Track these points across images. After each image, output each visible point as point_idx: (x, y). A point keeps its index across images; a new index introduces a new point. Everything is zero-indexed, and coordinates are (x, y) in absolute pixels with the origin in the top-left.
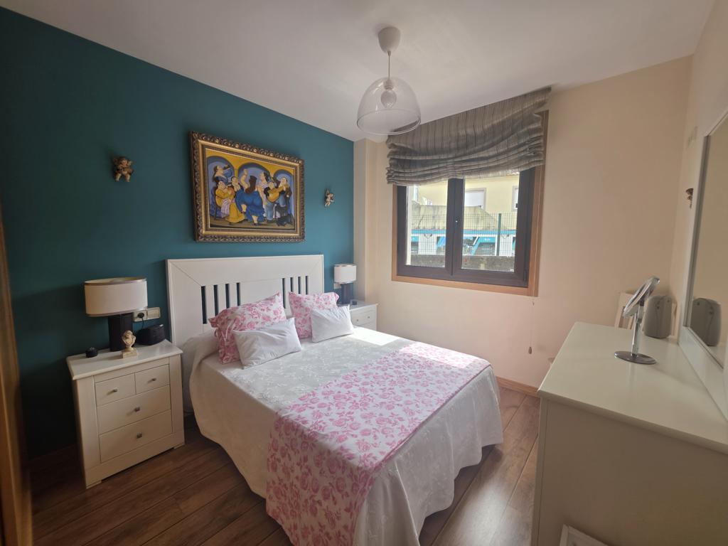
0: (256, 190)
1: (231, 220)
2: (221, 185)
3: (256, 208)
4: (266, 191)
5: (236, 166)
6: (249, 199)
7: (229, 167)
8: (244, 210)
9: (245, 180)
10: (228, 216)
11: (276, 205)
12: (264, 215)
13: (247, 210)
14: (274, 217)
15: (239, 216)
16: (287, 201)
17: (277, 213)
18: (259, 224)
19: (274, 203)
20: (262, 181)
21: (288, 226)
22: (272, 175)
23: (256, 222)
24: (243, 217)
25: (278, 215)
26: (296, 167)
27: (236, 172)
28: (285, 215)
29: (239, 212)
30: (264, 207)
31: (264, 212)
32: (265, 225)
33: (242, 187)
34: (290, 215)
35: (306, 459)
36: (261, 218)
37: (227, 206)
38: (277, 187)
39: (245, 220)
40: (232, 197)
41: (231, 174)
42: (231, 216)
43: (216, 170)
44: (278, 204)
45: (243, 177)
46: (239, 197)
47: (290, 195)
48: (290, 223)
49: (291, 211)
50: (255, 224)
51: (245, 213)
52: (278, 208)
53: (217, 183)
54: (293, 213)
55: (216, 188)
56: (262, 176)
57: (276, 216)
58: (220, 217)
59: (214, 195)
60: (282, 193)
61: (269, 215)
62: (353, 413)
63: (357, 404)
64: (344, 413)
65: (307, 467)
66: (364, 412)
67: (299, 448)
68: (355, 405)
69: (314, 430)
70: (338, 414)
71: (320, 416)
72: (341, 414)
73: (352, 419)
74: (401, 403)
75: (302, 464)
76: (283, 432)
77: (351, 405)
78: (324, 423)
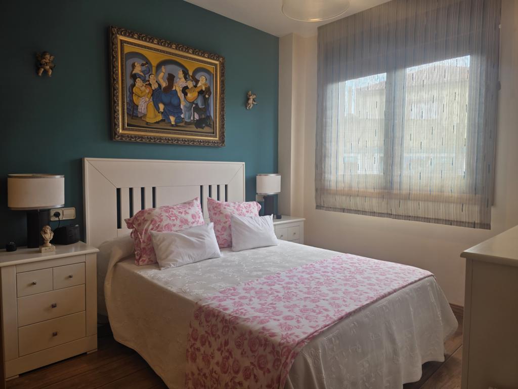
0: (174, 89)
1: (148, 120)
2: (139, 82)
3: (173, 108)
4: (185, 90)
5: (154, 63)
6: (166, 99)
7: (147, 63)
8: (162, 109)
9: (163, 78)
10: (145, 115)
11: (194, 106)
12: (182, 116)
13: (164, 109)
14: (192, 119)
15: (156, 116)
16: (206, 101)
17: (196, 114)
18: (176, 125)
19: (193, 103)
20: (180, 79)
21: (207, 129)
22: (191, 73)
23: (173, 123)
24: (160, 118)
25: (197, 117)
26: (216, 65)
27: (154, 69)
28: (203, 117)
29: (157, 112)
30: (182, 107)
31: (182, 113)
32: (182, 126)
33: (160, 85)
34: (209, 117)
35: (226, 343)
36: (179, 120)
37: (144, 104)
38: (195, 86)
39: (162, 121)
40: (150, 95)
41: (149, 72)
42: (148, 116)
43: (133, 66)
44: (197, 104)
45: (161, 75)
46: (157, 95)
47: (209, 96)
48: (209, 126)
49: (210, 113)
50: (172, 126)
51: (162, 113)
52: (197, 109)
53: (135, 81)
54: (212, 115)
55: (133, 85)
56: (181, 75)
57: (194, 118)
58: (138, 116)
59: (132, 93)
60: (201, 92)
61: (187, 116)
62: (275, 304)
63: (279, 298)
64: (266, 303)
65: (228, 351)
66: (287, 304)
67: (219, 333)
68: (279, 299)
69: (235, 315)
70: (260, 304)
71: (241, 305)
72: (262, 305)
73: (274, 308)
74: (327, 298)
75: (223, 349)
76: (203, 319)
77: (273, 298)
78: (245, 310)
